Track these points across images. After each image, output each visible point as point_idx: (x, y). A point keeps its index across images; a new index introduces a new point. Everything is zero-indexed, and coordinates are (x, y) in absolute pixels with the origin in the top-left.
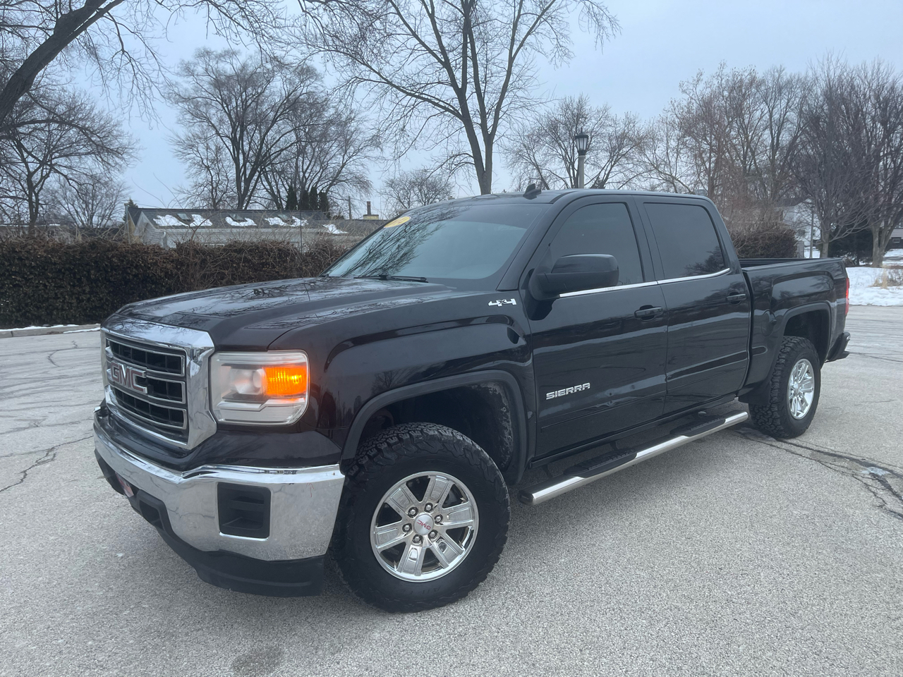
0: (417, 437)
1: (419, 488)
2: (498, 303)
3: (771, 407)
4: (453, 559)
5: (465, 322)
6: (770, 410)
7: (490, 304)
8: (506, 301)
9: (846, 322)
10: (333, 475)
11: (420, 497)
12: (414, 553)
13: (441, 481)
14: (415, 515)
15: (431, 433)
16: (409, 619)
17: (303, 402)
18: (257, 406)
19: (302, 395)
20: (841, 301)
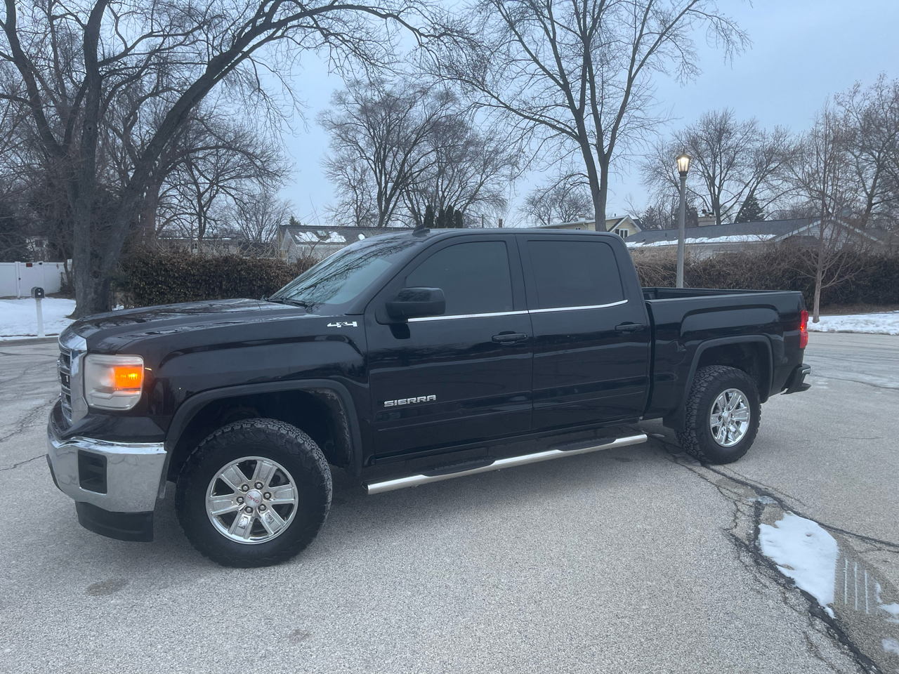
0: (246, 428)
1: (248, 469)
2: (338, 325)
3: (690, 433)
4: (275, 525)
6: (689, 435)
7: (330, 325)
8: (346, 323)
9: (804, 353)
10: (157, 450)
11: (250, 477)
12: (245, 520)
13: (267, 466)
14: (246, 491)
15: (259, 426)
16: (236, 572)
17: (139, 393)
18: (108, 395)
19: (138, 389)
20: (793, 333)
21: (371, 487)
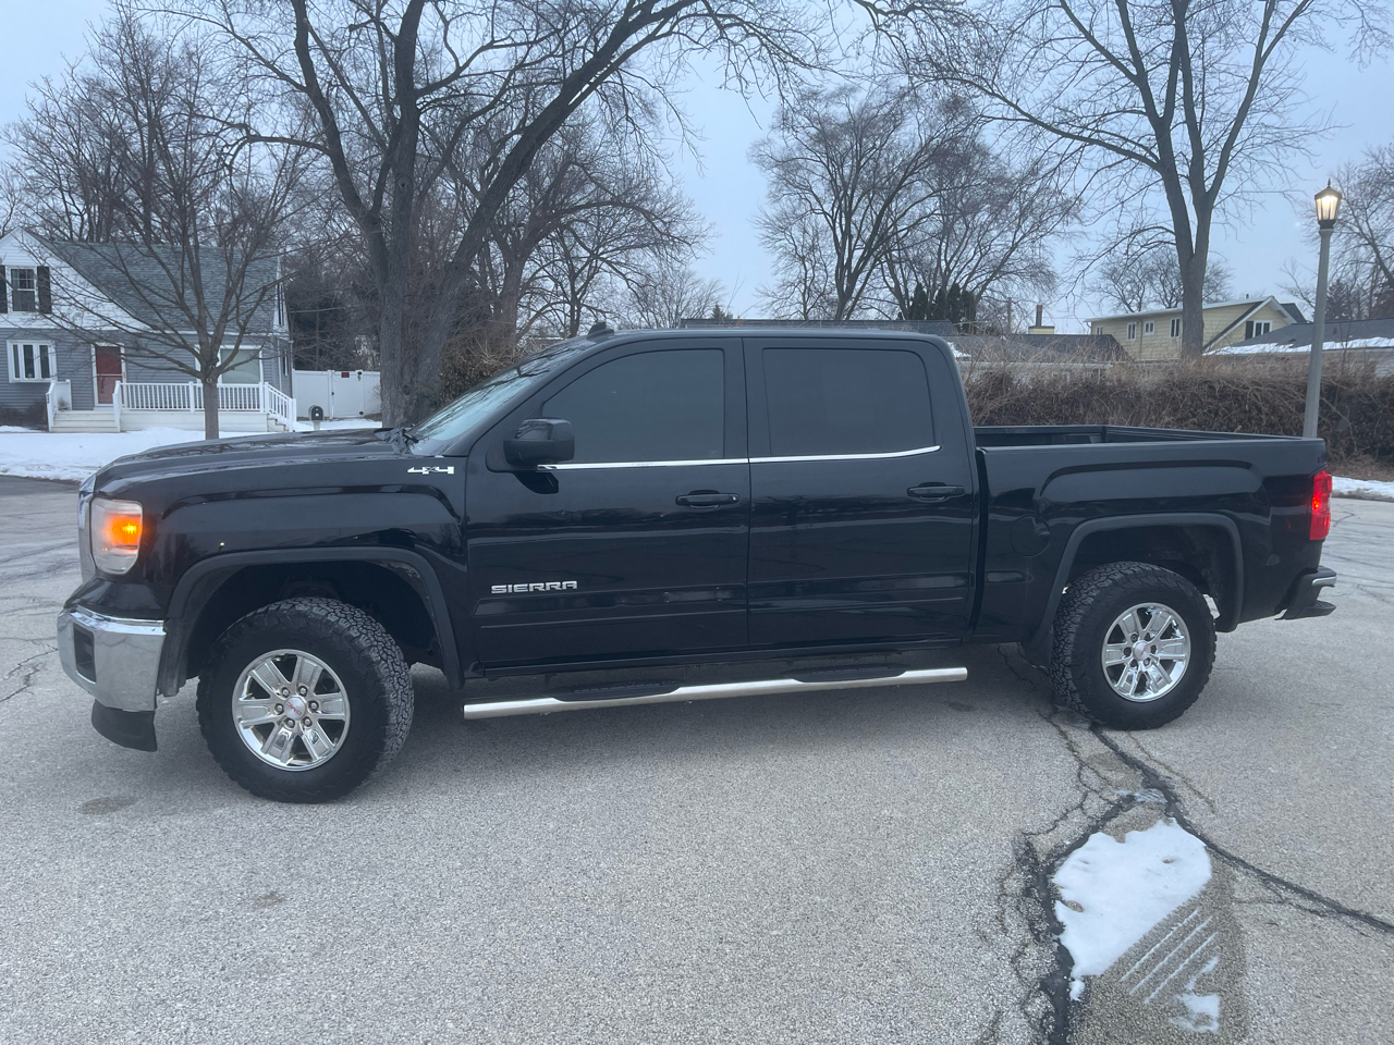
0: (284, 611)
1: (286, 666)
2: (424, 471)
4: (321, 748)
5: (374, 489)
7: (412, 470)
8: (437, 469)
10: (157, 630)
11: (290, 678)
13: (309, 663)
14: (286, 697)
15: (301, 608)
17: (136, 552)
18: (106, 553)
19: (132, 547)
21: (468, 708)
